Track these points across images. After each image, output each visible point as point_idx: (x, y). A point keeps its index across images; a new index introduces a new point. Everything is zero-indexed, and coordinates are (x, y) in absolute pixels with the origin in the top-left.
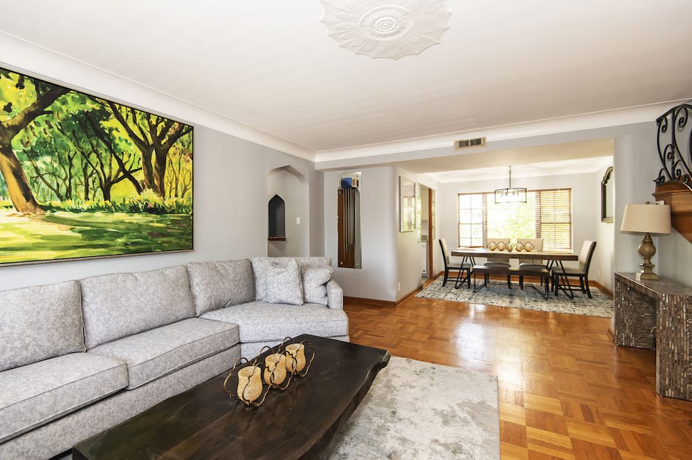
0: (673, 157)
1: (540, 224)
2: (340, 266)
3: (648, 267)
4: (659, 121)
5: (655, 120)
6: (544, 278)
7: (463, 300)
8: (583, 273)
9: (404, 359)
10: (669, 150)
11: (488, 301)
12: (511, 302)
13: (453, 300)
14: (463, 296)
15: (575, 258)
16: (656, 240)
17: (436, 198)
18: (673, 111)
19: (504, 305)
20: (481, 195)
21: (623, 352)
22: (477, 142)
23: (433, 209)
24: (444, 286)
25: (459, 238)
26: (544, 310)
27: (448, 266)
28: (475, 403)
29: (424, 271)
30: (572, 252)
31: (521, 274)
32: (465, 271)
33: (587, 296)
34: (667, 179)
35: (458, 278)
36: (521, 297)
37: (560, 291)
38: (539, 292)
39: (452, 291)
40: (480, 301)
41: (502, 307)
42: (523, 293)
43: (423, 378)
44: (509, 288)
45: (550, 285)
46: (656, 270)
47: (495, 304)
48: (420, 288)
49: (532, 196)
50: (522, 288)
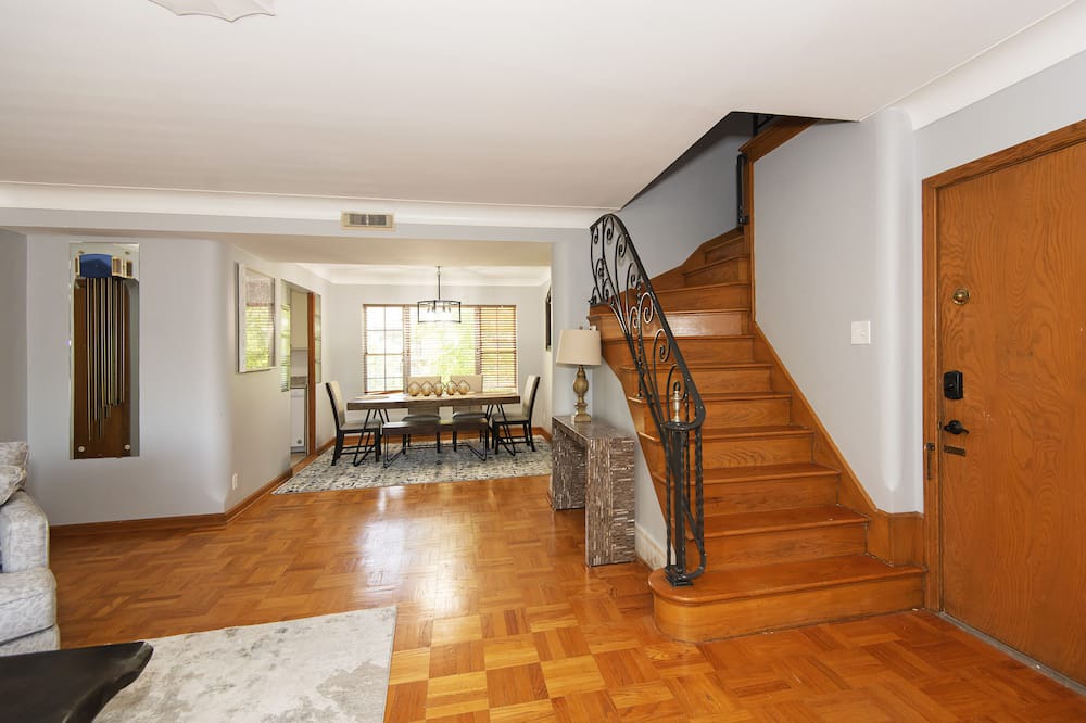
0: (603, 275)
1: (480, 355)
2: (77, 455)
3: (581, 406)
4: (592, 229)
5: (588, 228)
6: (483, 431)
7: (363, 485)
8: (526, 419)
9: (221, 631)
10: (600, 266)
11: (403, 477)
12: (437, 474)
13: (346, 488)
14: (365, 478)
15: (516, 400)
16: (589, 373)
17: (323, 310)
18: (602, 219)
19: (427, 480)
20: (400, 309)
21: (560, 517)
22: (380, 220)
23: (317, 329)
24: (334, 464)
25: (366, 379)
26: (479, 478)
27: (342, 428)
28: (350, 672)
29: (299, 442)
30: (515, 392)
31: (454, 429)
32: (372, 434)
33: (530, 448)
34: (598, 301)
35: (358, 447)
36: (452, 463)
37: (501, 447)
38: (477, 453)
39: (348, 471)
40: (391, 481)
41: (423, 485)
42: (457, 456)
43: (256, 658)
44: (439, 452)
45: (490, 439)
46: (589, 410)
47: (414, 482)
48: (287, 475)
49: (469, 314)
50: (455, 450)
